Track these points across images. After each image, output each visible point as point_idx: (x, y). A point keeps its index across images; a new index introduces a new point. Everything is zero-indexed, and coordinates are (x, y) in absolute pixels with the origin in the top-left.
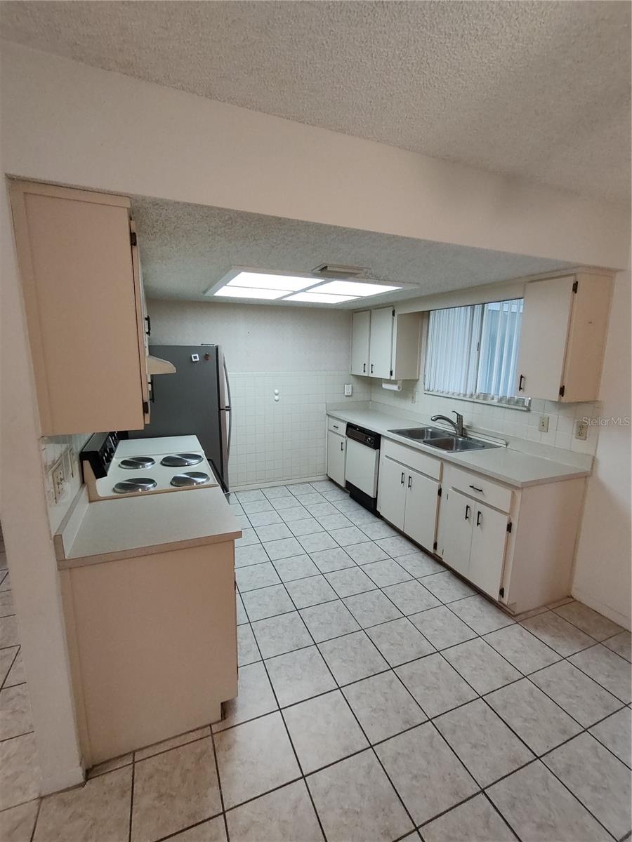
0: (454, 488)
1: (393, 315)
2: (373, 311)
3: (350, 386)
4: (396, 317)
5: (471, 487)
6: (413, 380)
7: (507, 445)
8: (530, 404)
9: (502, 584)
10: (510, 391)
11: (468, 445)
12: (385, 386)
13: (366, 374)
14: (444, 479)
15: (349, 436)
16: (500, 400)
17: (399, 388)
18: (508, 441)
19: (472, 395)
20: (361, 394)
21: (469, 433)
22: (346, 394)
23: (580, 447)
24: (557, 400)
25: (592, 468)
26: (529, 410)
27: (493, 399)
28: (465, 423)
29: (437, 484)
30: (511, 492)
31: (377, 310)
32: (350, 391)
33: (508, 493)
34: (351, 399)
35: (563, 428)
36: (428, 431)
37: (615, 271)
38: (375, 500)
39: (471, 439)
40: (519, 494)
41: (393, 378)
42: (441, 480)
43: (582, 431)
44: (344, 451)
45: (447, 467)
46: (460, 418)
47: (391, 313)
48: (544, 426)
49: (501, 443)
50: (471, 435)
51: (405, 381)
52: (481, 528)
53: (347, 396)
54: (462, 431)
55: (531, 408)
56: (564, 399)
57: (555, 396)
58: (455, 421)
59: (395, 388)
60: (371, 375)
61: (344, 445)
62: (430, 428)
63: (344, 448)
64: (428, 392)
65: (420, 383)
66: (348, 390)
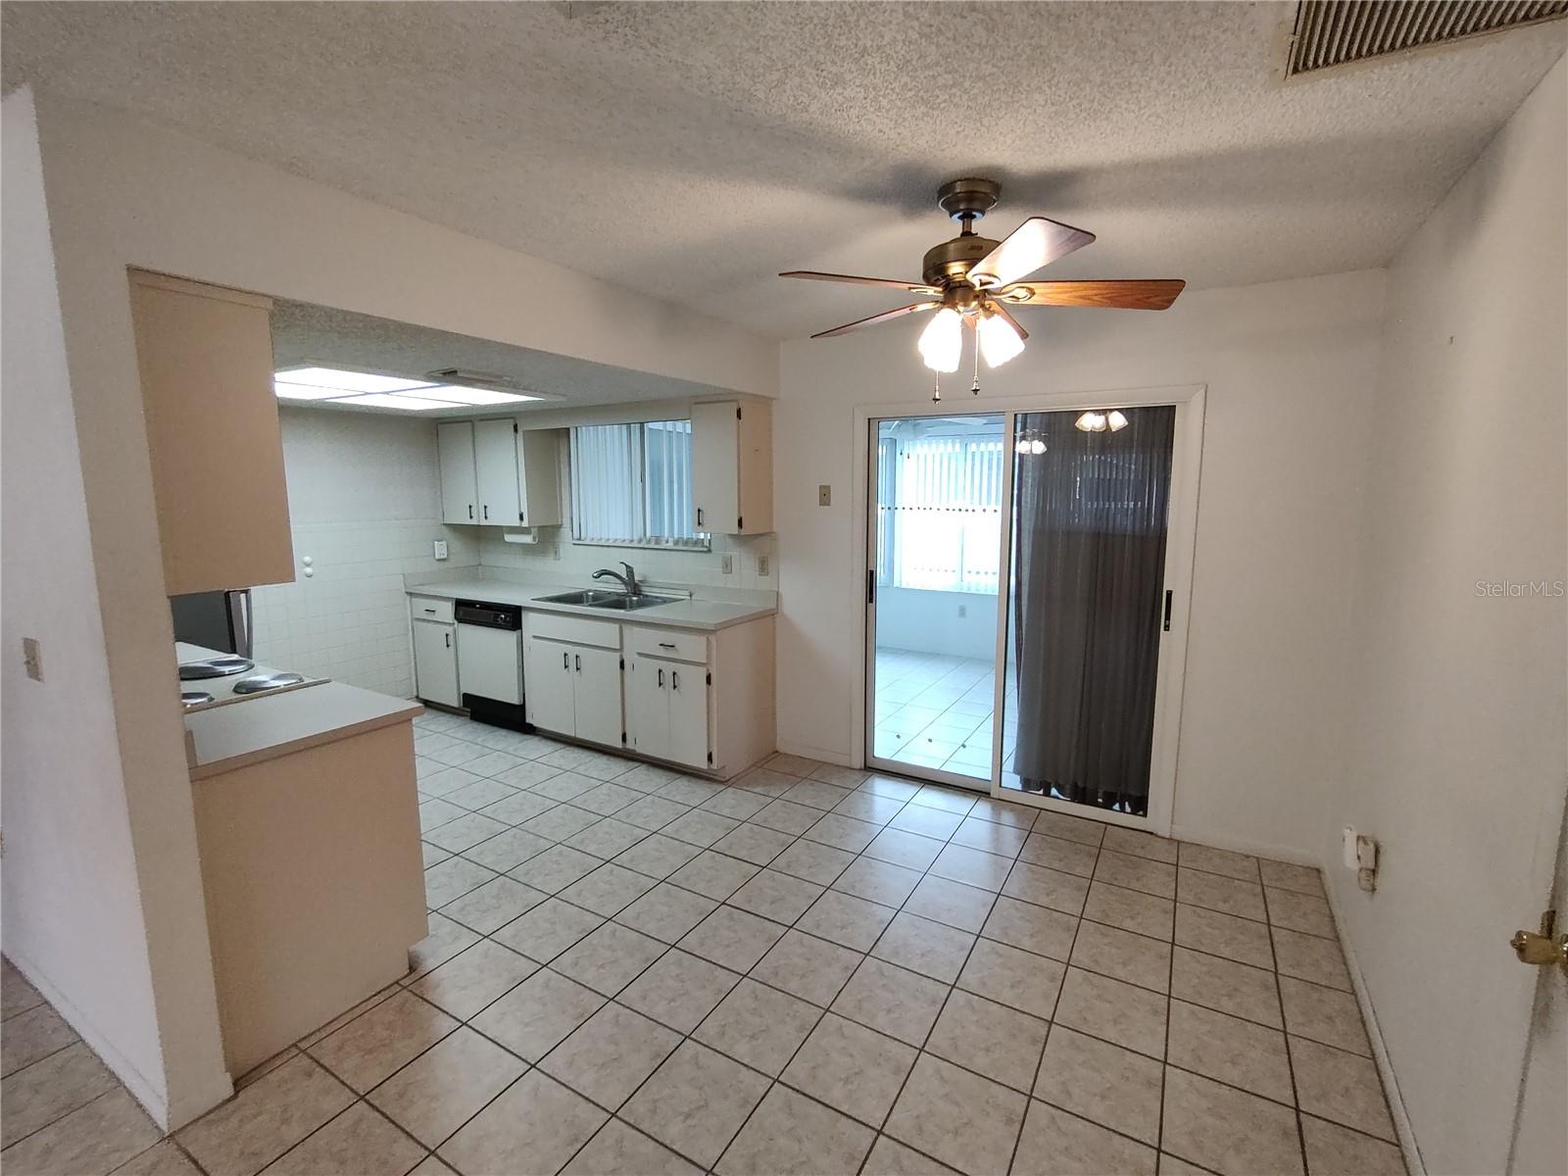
0: (640, 654)
1: (516, 430)
2: (478, 424)
3: (444, 543)
4: (520, 433)
5: (661, 645)
6: (553, 526)
7: (691, 596)
8: (710, 543)
9: (708, 749)
10: (687, 529)
11: (646, 602)
12: (508, 538)
13: (474, 522)
14: (625, 649)
15: (460, 621)
16: (676, 543)
17: (534, 538)
18: (692, 590)
19: (640, 541)
20: (462, 554)
21: (643, 589)
22: (437, 557)
23: (765, 584)
24: (736, 533)
25: (777, 605)
26: (709, 551)
27: (667, 542)
28: (637, 578)
29: (617, 655)
30: (705, 638)
31: (483, 423)
32: (445, 551)
33: (703, 639)
34: (446, 565)
35: (745, 563)
36: (587, 596)
37: (772, 399)
38: (522, 708)
39: (647, 596)
40: (712, 638)
41: (525, 524)
42: (621, 649)
43: (763, 567)
44: (452, 648)
45: (627, 629)
46: (630, 570)
47: (512, 427)
48: (727, 566)
49: (683, 595)
50: (646, 591)
51: (541, 528)
52: (679, 691)
53: (439, 560)
54: (635, 588)
55: (712, 548)
56: (744, 532)
57: (735, 530)
58: (624, 576)
59: (528, 539)
60: (484, 522)
61: (451, 638)
62: (590, 591)
63: (451, 642)
64: (579, 542)
65: (566, 531)
66: (440, 550)
